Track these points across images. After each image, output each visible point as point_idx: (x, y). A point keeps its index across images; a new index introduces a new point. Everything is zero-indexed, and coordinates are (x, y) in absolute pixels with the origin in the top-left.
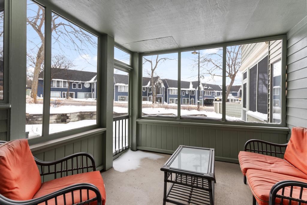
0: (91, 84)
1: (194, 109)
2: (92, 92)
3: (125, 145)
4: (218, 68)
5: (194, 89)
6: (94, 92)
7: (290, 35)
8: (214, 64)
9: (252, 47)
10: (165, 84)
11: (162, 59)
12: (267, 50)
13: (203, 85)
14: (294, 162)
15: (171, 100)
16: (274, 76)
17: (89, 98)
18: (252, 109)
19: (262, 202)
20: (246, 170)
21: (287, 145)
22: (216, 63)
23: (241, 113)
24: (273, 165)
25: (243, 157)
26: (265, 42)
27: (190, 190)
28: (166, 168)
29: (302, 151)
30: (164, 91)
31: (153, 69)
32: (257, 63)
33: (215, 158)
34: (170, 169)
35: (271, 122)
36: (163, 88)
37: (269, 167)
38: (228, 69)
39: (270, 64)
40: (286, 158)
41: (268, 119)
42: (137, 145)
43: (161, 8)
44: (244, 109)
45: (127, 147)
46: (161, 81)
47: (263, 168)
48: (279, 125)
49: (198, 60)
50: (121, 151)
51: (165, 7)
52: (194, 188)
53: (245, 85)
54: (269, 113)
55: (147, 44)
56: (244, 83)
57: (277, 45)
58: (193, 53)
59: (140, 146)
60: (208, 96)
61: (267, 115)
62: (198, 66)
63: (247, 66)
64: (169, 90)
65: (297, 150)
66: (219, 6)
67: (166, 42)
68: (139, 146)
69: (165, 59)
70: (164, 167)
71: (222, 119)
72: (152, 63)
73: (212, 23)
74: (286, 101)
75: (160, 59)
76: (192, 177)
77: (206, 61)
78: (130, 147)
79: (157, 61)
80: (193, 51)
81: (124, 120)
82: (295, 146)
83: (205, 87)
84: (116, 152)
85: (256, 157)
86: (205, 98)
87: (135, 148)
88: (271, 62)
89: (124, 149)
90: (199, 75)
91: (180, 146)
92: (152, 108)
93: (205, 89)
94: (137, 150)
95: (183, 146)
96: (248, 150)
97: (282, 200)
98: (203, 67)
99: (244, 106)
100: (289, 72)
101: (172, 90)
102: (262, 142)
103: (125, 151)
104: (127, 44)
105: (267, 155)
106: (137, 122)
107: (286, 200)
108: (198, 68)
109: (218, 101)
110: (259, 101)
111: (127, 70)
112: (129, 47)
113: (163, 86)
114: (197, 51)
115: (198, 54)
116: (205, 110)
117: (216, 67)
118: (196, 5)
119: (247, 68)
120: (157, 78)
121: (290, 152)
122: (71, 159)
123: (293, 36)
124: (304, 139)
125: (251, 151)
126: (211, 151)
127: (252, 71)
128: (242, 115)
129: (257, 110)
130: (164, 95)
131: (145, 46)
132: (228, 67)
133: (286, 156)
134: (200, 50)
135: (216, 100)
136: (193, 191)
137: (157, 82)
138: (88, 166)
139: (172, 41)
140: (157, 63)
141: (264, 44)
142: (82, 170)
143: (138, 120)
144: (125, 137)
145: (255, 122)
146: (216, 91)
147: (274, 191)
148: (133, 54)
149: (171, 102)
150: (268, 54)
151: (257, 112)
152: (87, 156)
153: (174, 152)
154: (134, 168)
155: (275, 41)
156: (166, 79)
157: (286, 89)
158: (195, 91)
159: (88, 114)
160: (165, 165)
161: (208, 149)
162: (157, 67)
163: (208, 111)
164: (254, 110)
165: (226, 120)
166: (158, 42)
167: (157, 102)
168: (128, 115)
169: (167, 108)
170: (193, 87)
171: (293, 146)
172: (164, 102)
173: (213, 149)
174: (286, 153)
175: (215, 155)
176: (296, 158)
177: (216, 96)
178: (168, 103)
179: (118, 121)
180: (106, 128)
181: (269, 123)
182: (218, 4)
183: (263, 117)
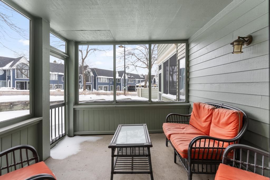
0: (5, 71)
1: (121, 95)
2: (8, 80)
3: (62, 133)
4: (139, 61)
5: (120, 78)
6: (10, 80)
7: (190, 41)
8: (136, 57)
9: (165, 46)
10: (94, 73)
11: (92, 49)
12: (176, 50)
13: (128, 74)
14: (195, 125)
15: (99, 87)
16: (180, 68)
17: (2, 87)
18: (165, 92)
19: (184, 155)
20: (170, 135)
21: (191, 115)
22: (138, 56)
23: (157, 96)
24: (184, 129)
25: (166, 127)
26: (174, 44)
27: (131, 160)
28: (113, 145)
29: (199, 118)
30: (93, 79)
31: (83, 58)
32: (169, 58)
33: (149, 132)
34: (117, 145)
35: (179, 101)
36: (92, 76)
37: (183, 131)
38: (147, 62)
39: (178, 60)
40: (191, 124)
41: (177, 98)
42: (75, 131)
43: (104, 4)
44: (160, 92)
45: (64, 135)
46: (90, 70)
47: (180, 132)
48: (184, 102)
49: (124, 52)
50: (57, 139)
51: (108, 3)
52: (134, 158)
53: (160, 75)
54: (178, 94)
55: (85, 34)
56: (160, 73)
57: (182, 47)
58: (119, 47)
59: (78, 131)
60: (130, 83)
61: (176, 96)
62: (124, 58)
63: (162, 60)
64: (98, 78)
65: (196, 117)
66: (150, 12)
67: (104, 35)
68: (75, 132)
69: (95, 50)
70: (111, 144)
71: (149, 100)
72: (82, 53)
73: (143, 24)
74: (188, 85)
75: (90, 49)
76: (131, 148)
77: (130, 54)
78: (66, 134)
79: (88, 51)
80: (120, 45)
81: (60, 108)
82: (195, 115)
83: (129, 76)
84: (53, 140)
85: (174, 125)
86: (129, 85)
87: (72, 134)
88: (178, 58)
89: (61, 136)
90: (125, 65)
91: (119, 125)
92: (84, 95)
93: (129, 78)
94: (75, 135)
95: (122, 125)
96: (169, 121)
97: (195, 150)
98: (128, 59)
99: (160, 90)
100: (190, 66)
101: (100, 78)
102: (177, 115)
103: (61, 138)
104: (64, 32)
105: (180, 123)
106: (74, 109)
107: (197, 149)
108: (124, 59)
109: (140, 87)
110: (170, 87)
111: (62, 57)
112: (65, 35)
113: (92, 74)
114: (123, 46)
115: (124, 48)
116: (131, 95)
117: (138, 59)
118: (134, 7)
119: (162, 62)
120: (87, 66)
121: (193, 119)
122: (5, 155)
123: (191, 42)
124: (200, 110)
125: (170, 122)
126: (144, 126)
127: (165, 64)
128: (158, 97)
129: (169, 93)
130: (93, 83)
131: (82, 36)
132: (146, 61)
133: (191, 122)
134: (125, 45)
135: (137, 86)
136: (134, 160)
137: (86, 71)
138: (29, 159)
139: (109, 35)
140: (87, 52)
141: (174, 45)
142: (21, 164)
143: (75, 107)
144: (61, 125)
145: (168, 101)
146: (137, 80)
147: (191, 146)
148: (69, 42)
149: (100, 89)
150: (176, 52)
151: (169, 94)
152: (27, 148)
153: (115, 132)
154: (75, 153)
155: (180, 44)
156: (95, 69)
157: (188, 77)
158: (121, 79)
159: (7, 104)
160: (112, 143)
161: (142, 124)
162: (87, 56)
163: (133, 96)
164: (167, 93)
165: (152, 102)
166: (96, 33)
167: (86, 90)
168: (64, 102)
169: (98, 94)
170: (119, 76)
171: (194, 115)
172: (94, 89)
173: (146, 124)
174: (190, 120)
175: (148, 129)
176: (196, 122)
177: (137, 83)
178: (97, 90)
179: (54, 109)
180: (42, 117)
181: (177, 101)
182: (150, 11)
183: (173, 97)
